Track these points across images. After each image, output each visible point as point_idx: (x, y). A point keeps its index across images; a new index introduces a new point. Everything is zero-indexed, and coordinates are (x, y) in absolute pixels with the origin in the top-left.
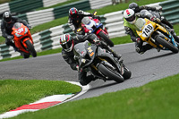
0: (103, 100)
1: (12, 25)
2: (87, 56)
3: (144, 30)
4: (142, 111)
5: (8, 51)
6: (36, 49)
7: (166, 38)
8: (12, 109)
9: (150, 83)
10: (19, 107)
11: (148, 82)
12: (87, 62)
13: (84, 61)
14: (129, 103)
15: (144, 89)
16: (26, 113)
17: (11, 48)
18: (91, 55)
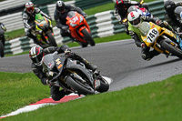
0: (124, 94)
1: (66, 14)
2: (55, 69)
3: (148, 35)
4: (164, 105)
5: (29, 44)
6: (57, 42)
7: (173, 43)
8: (32, 103)
9: (173, 77)
10: (40, 100)
11: (170, 76)
12: (54, 75)
13: (51, 73)
14: (151, 97)
15: (167, 83)
16: (46, 107)
17: (32, 41)
18: (59, 68)
